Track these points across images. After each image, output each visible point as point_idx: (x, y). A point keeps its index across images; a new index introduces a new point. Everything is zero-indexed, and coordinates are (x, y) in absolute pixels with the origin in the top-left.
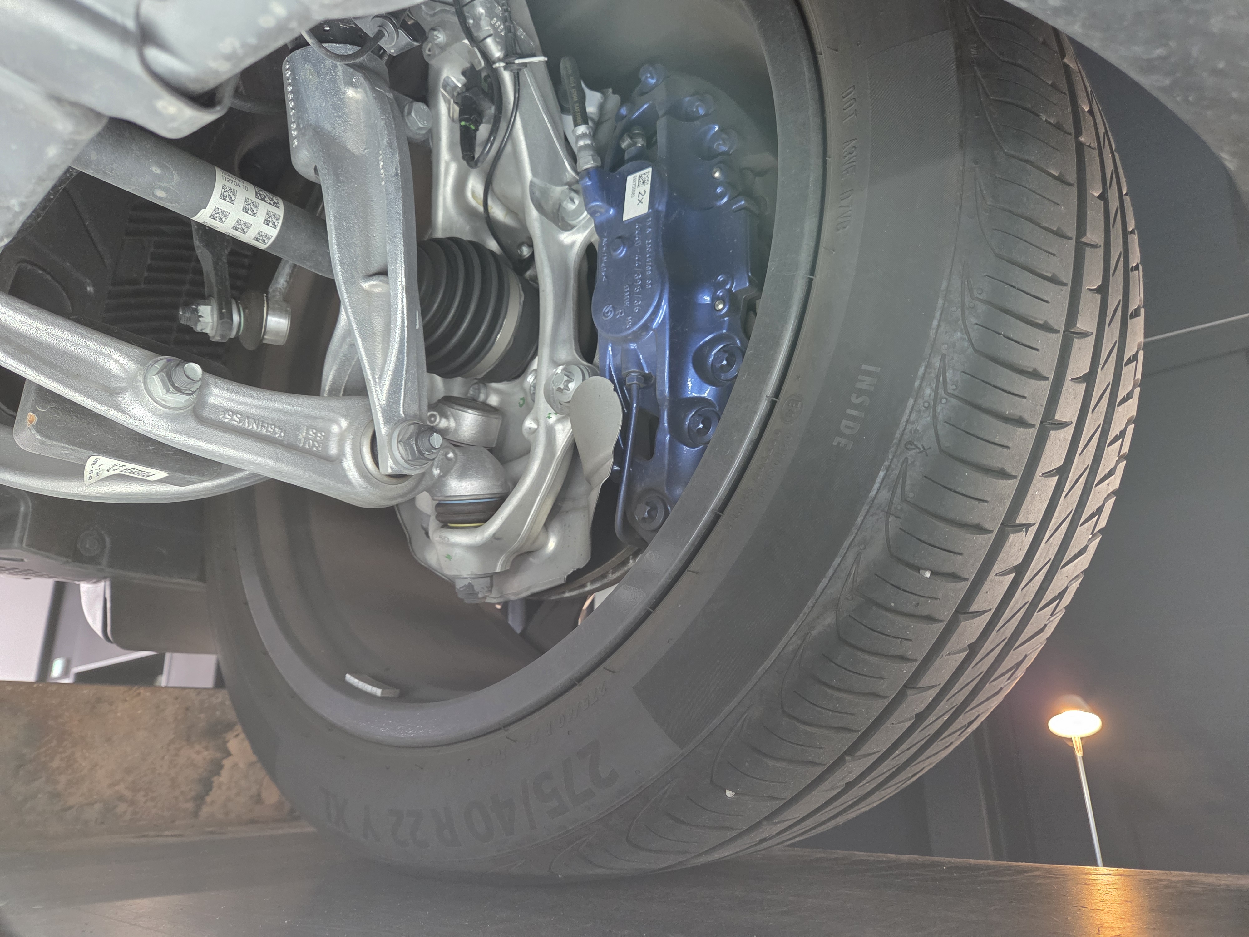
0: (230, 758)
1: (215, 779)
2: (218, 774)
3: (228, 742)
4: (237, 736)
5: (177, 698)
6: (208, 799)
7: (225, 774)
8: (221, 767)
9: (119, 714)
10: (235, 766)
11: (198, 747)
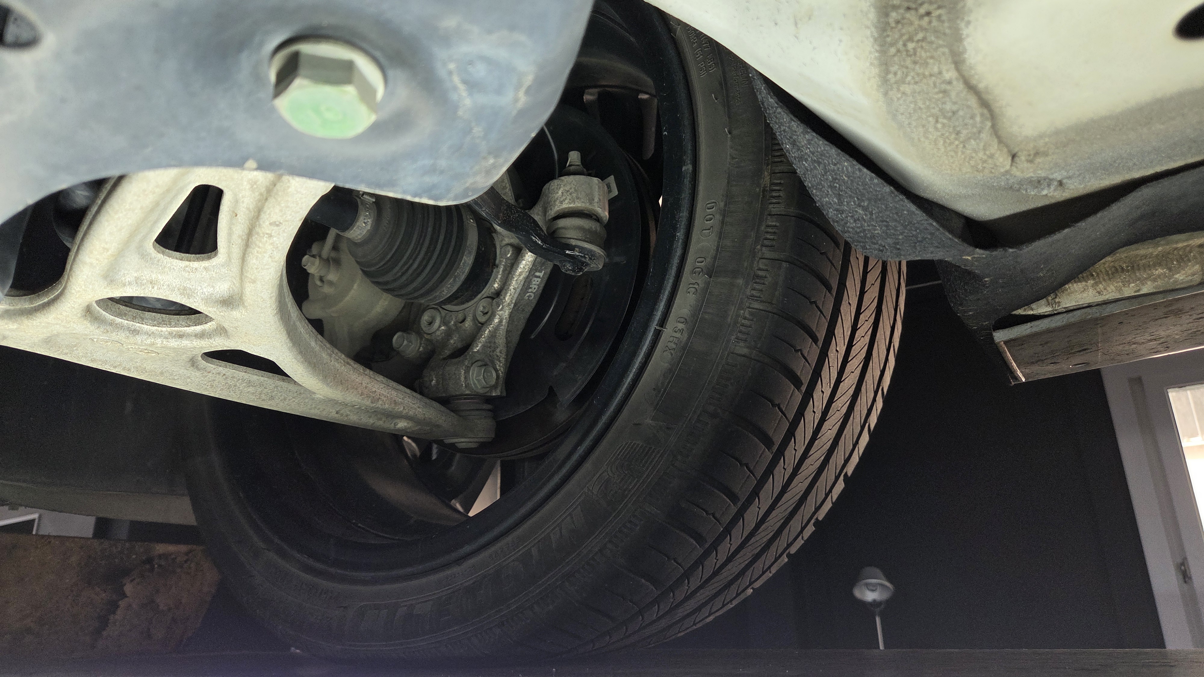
0: (126, 599)
1: (111, 617)
2: (114, 613)
3: (125, 585)
4: (132, 581)
5: (81, 548)
6: (105, 633)
7: (119, 612)
8: (118, 607)
9: (31, 559)
10: (130, 605)
11: (97, 589)
